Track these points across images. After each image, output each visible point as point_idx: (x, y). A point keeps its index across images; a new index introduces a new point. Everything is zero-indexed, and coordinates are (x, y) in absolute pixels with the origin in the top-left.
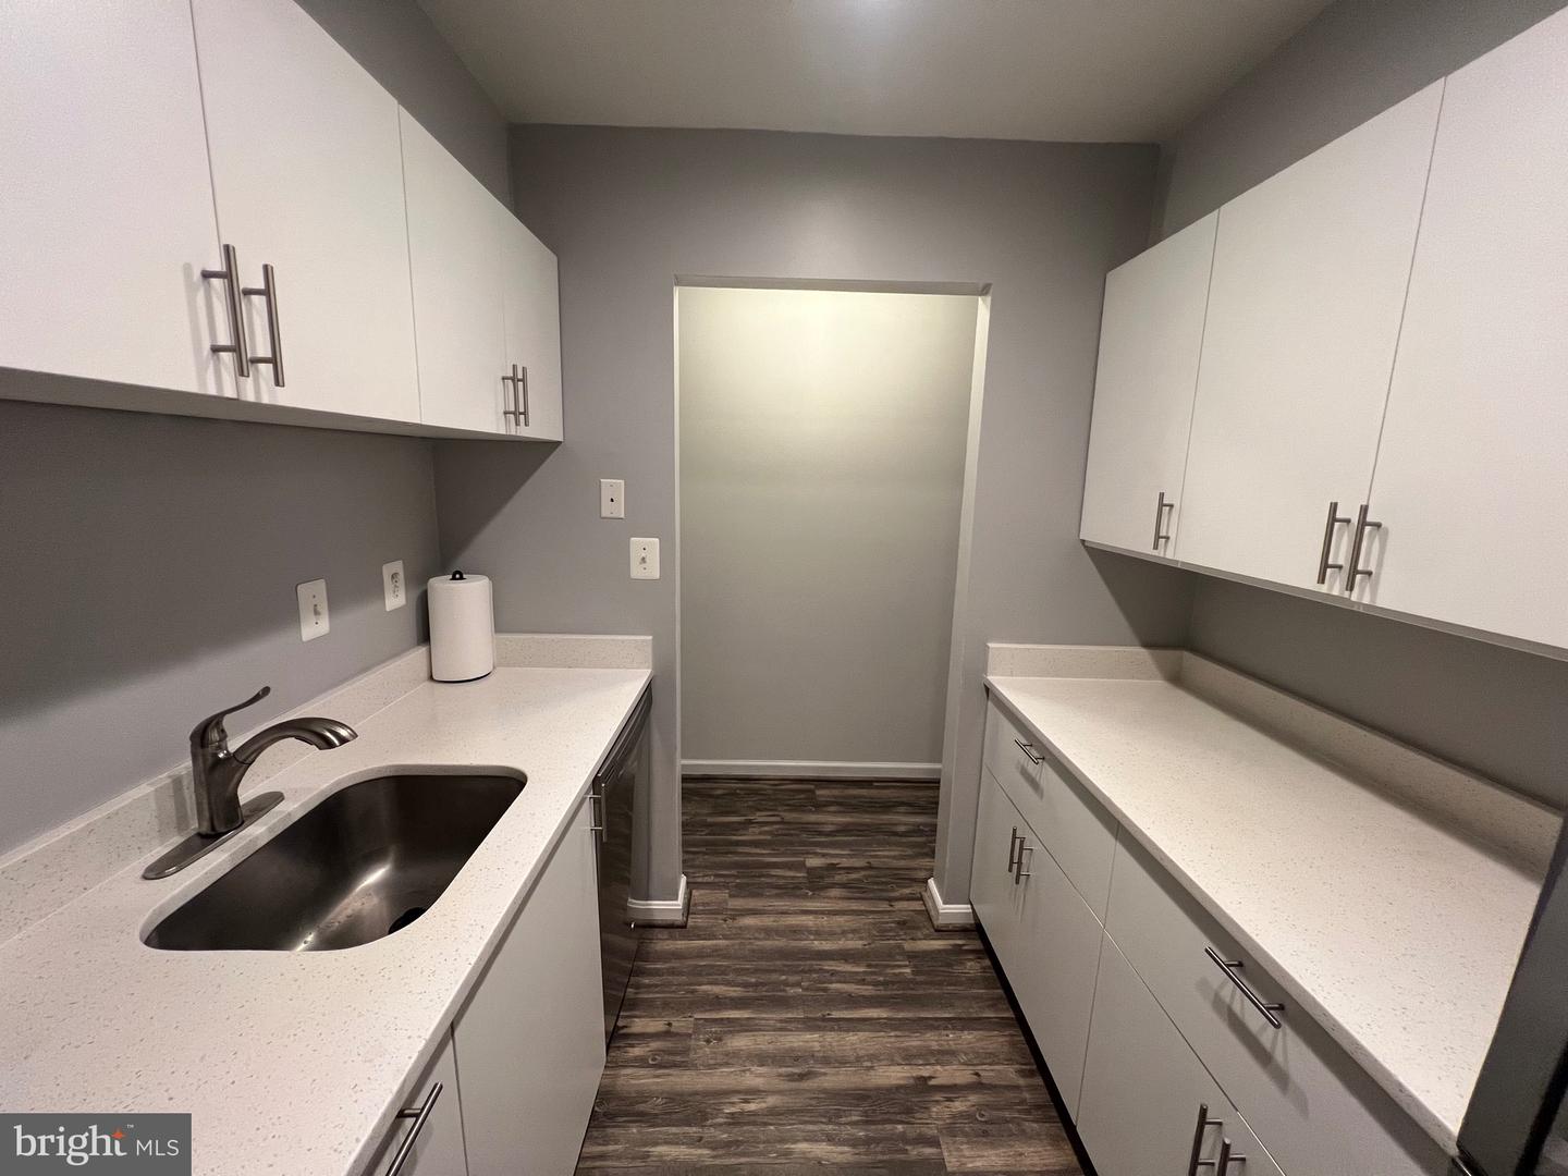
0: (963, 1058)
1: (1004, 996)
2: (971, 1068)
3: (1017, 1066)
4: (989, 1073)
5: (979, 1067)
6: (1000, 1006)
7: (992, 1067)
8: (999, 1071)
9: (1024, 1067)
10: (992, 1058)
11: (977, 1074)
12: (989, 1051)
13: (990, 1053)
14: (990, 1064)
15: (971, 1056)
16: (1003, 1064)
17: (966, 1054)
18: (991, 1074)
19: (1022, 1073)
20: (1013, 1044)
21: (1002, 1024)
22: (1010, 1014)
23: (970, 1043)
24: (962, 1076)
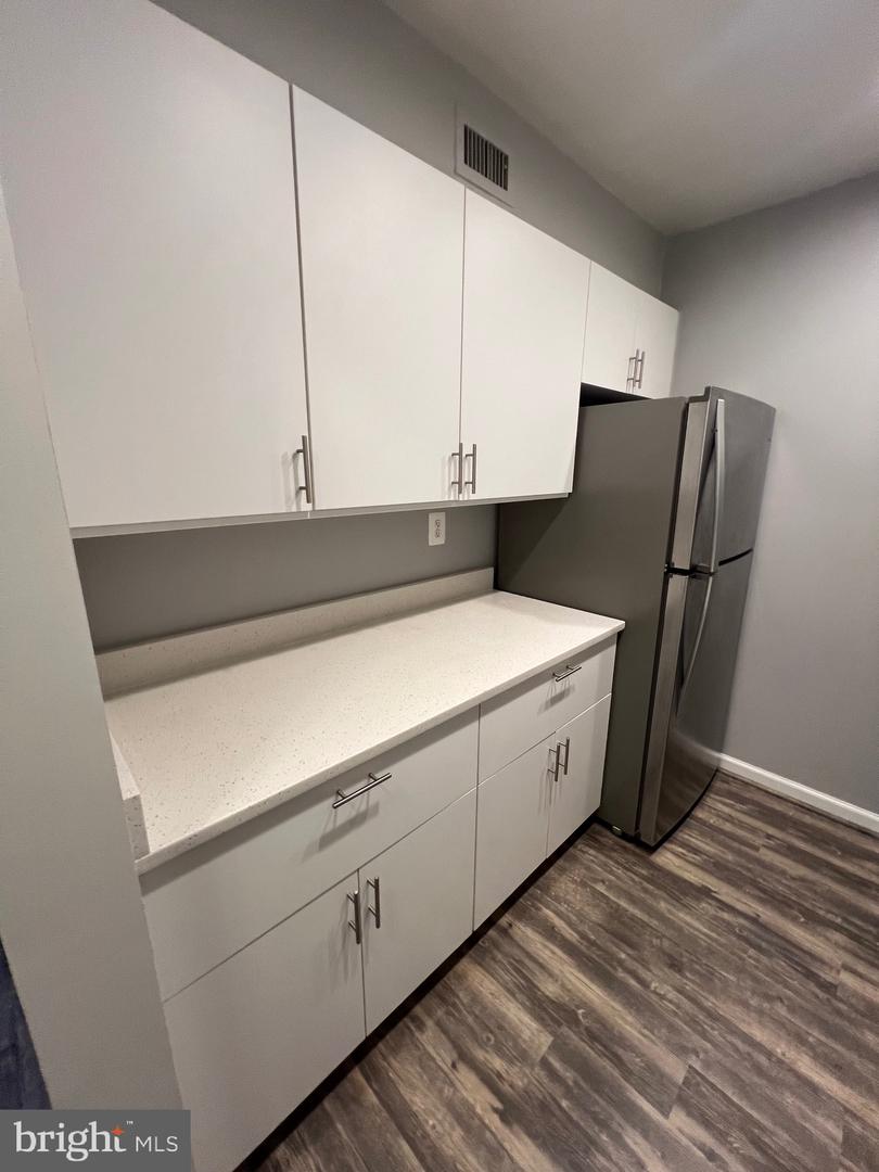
0: (448, 1091)
1: (332, 1094)
2: (452, 1076)
3: (417, 1034)
4: (443, 1056)
5: (444, 1067)
6: (351, 1091)
7: (435, 1055)
8: (434, 1048)
9: (413, 1028)
10: (425, 1061)
11: (454, 1066)
12: (420, 1070)
13: (422, 1068)
14: (433, 1059)
15: (439, 1084)
16: (425, 1049)
17: (441, 1091)
18: (444, 1055)
19: (421, 1026)
20: (395, 1051)
21: (373, 1076)
22: (357, 1075)
23: (426, 1096)
24: (467, 1081)
